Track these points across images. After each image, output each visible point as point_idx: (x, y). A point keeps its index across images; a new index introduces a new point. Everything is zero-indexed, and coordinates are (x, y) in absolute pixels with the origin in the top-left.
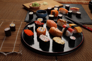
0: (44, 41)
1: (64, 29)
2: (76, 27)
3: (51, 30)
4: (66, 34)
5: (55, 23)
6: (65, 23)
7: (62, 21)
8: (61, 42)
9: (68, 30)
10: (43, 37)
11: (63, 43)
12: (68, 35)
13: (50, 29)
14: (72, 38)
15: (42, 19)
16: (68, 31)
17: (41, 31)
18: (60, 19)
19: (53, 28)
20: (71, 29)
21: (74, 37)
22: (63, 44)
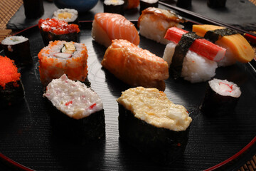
1: (171, 46)
3: (111, 52)
4: (185, 68)
6: (172, 24)
7: (162, 17)
8: (171, 117)
9: (194, 50)
11: (179, 123)
12: (195, 76)
16: (192, 56)
17: (59, 60)
21: (230, 84)
22: (182, 128)
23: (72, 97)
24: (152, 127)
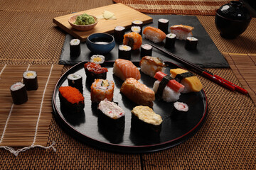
0: (111, 116)
1: (157, 82)
2: (188, 77)
3: (126, 86)
4: (164, 95)
5: (134, 66)
6: (159, 67)
8: (154, 119)
9: (169, 86)
10: (107, 105)
11: (157, 122)
12: (168, 99)
13: (123, 85)
14: (180, 106)
15: (104, 57)
16: (168, 89)
17: (102, 91)
18: (148, 57)
19: (131, 81)
20: (174, 82)
21: (184, 104)
22: (158, 124)
23: (111, 109)
24: (146, 123)
